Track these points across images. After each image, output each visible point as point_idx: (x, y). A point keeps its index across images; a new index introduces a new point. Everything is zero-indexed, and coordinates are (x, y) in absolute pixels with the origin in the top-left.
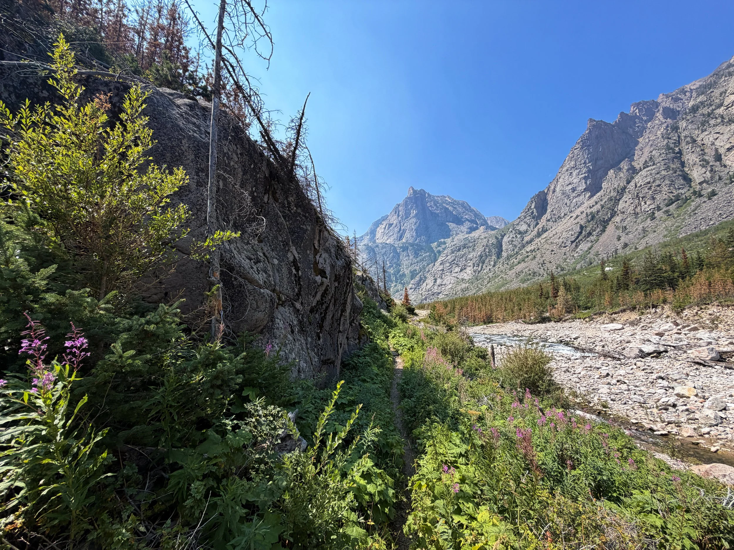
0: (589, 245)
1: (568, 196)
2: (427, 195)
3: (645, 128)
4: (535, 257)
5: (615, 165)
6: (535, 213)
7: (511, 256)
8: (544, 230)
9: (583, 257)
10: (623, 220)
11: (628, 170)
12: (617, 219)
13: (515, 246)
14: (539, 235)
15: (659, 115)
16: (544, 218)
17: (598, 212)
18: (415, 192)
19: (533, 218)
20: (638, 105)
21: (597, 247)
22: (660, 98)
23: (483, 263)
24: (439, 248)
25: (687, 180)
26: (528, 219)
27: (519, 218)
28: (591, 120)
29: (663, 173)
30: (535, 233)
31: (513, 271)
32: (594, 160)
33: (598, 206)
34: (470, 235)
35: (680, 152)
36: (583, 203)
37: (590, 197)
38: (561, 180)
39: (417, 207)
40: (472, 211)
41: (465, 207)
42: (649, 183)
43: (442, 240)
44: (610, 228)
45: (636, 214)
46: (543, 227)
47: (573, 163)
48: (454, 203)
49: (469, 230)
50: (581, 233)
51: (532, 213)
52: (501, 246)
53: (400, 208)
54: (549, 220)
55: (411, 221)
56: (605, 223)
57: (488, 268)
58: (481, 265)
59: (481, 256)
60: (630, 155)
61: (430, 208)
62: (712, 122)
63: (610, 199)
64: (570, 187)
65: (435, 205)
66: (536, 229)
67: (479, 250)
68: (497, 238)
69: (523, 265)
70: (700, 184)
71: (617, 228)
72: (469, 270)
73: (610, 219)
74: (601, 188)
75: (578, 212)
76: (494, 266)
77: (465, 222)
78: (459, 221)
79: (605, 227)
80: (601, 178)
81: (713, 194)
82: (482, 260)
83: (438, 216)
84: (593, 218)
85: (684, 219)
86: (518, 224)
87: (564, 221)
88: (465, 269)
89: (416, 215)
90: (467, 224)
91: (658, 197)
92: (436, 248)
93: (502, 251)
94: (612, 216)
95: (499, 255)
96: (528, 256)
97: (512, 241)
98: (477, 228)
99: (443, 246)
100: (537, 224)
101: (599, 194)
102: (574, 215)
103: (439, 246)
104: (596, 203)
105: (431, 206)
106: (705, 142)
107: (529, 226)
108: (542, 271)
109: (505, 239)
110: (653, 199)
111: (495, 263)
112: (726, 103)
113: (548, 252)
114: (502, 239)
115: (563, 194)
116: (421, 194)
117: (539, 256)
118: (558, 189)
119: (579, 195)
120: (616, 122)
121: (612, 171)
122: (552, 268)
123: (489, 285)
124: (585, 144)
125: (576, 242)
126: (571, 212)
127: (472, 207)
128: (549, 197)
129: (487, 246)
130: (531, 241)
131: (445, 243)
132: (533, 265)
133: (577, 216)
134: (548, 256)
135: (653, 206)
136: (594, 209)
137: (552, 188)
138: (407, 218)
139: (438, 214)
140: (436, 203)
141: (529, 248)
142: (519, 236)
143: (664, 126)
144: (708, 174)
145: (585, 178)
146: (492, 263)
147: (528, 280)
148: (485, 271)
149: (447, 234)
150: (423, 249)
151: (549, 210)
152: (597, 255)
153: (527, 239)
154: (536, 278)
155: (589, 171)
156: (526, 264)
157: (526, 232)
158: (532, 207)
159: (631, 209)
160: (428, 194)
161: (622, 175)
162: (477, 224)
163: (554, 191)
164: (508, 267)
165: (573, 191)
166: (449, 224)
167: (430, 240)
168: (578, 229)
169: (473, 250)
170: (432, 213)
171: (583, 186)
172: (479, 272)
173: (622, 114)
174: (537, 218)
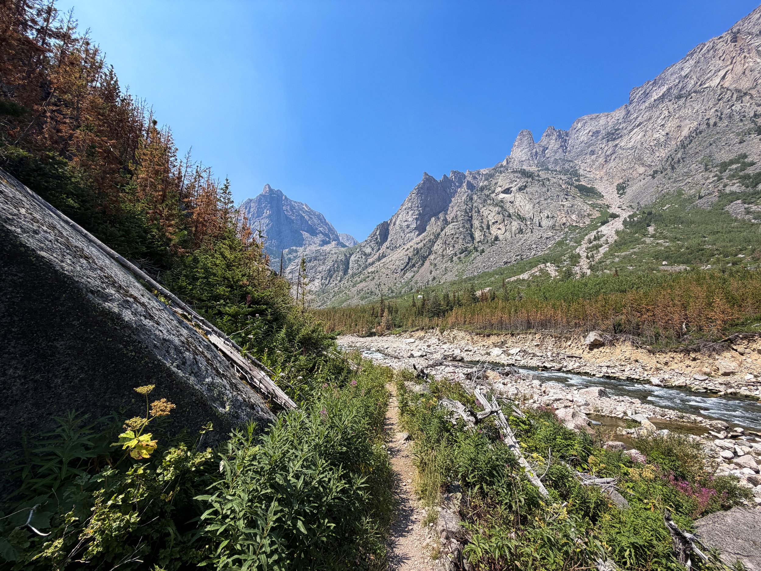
0: (412, 274)
1: (404, 231)
2: (284, 198)
3: (456, 192)
4: (374, 278)
5: (436, 215)
6: (379, 240)
7: (356, 274)
8: (384, 256)
9: (407, 283)
10: (435, 259)
11: (443, 220)
12: (432, 257)
13: (360, 266)
14: (379, 259)
15: (465, 185)
16: (385, 245)
17: (421, 249)
18: (271, 190)
19: (377, 243)
20: (454, 172)
21: (418, 277)
22: (467, 173)
23: (331, 277)
24: (290, 256)
25: (473, 238)
26: (373, 244)
27: (366, 241)
28: (426, 174)
29: (461, 229)
30: (376, 257)
31: (355, 288)
32: (424, 206)
33: (421, 245)
34: (322, 248)
35: (471, 217)
36: (412, 239)
37: (418, 235)
38: (400, 216)
39: (271, 207)
40: (326, 224)
41: (321, 220)
42: (452, 234)
43: (294, 248)
44: (427, 263)
45: (443, 256)
46: (383, 253)
47: (410, 204)
48: (310, 213)
49: (321, 243)
50: (408, 263)
51: (377, 239)
52: (348, 263)
53: (252, 204)
54: (388, 248)
55: (262, 221)
56: (424, 258)
57: (334, 283)
58: (328, 278)
59: (329, 270)
60: (445, 209)
61: (286, 212)
62: (489, 202)
63: (430, 240)
64: (406, 223)
65: (292, 210)
66: (378, 254)
67: (329, 264)
68: (345, 255)
69: (364, 284)
70: (478, 242)
71: (431, 264)
72: (317, 283)
73: (428, 256)
74: (425, 230)
75: (408, 246)
76: (340, 281)
77: (318, 233)
78: (313, 232)
79: (424, 262)
80: (427, 222)
81: (483, 251)
82: (330, 274)
83: (293, 222)
84: (418, 252)
85: (467, 265)
86: (364, 246)
87: (399, 250)
88: (313, 280)
89: (269, 217)
90: (321, 237)
91: (456, 246)
92: (287, 255)
93: (348, 268)
94: (429, 254)
95: (346, 272)
96: (368, 277)
97: (358, 261)
98: (329, 243)
99: (295, 254)
100: (379, 249)
101: (423, 234)
102: (406, 248)
103: (290, 253)
104: (421, 241)
105: (287, 210)
106: (484, 214)
107: (373, 250)
108: (377, 292)
109: (353, 258)
110: (454, 247)
111: (341, 279)
112: (496, 192)
113: (384, 276)
114: (350, 257)
115: (401, 228)
116: (278, 195)
117: (377, 278)
118: (397, 223)
119: (411, 232)
120: (440, 181)
121: (433, 219)
122: (385, 290)
123: (333, 299)
124: (421, 191)
125: (404, 270)
126: (404, 244)
127: (327, 221)
128: (391, 228)
129: (336, 261)
130: (373, 263)
131: (296, 251)
132: (372, 285)
133: (408, 249)
134: (384, 279)
135: (452, 252)
136: (419, 246)
137: (394, 220)
138: (258, 216)
139: (293, 220)
140: (292, 208)
141: (370, 269)
142: (364, 257)
143: (466, 194)
144: (482, 237)
145: (417, 219)
146: (339, 278)
147: (366, 298)
148: (332, 285)
149: (300, 242)
150: (272, 254)
151: (389, 239)
152: (416, 283)
153: (370, 261)
154: (373, 297)
155: (419, 214)
156: (366, 284)
157: (370, 254)
158: (378, 233)
159: (440, 252)
160: (286, 197)
161: (439, 223)
162: (330, 238)
163: (394, 224)
164: (352, 284)
165: (408, 228)
166: (304, 233)
167: (281, 246)
168: (407, 260)
169: (324, 263)
170: (287, 218)
171: (414, 226)
172: (326, 285)
173: (445, 176)
174: (380, 244)
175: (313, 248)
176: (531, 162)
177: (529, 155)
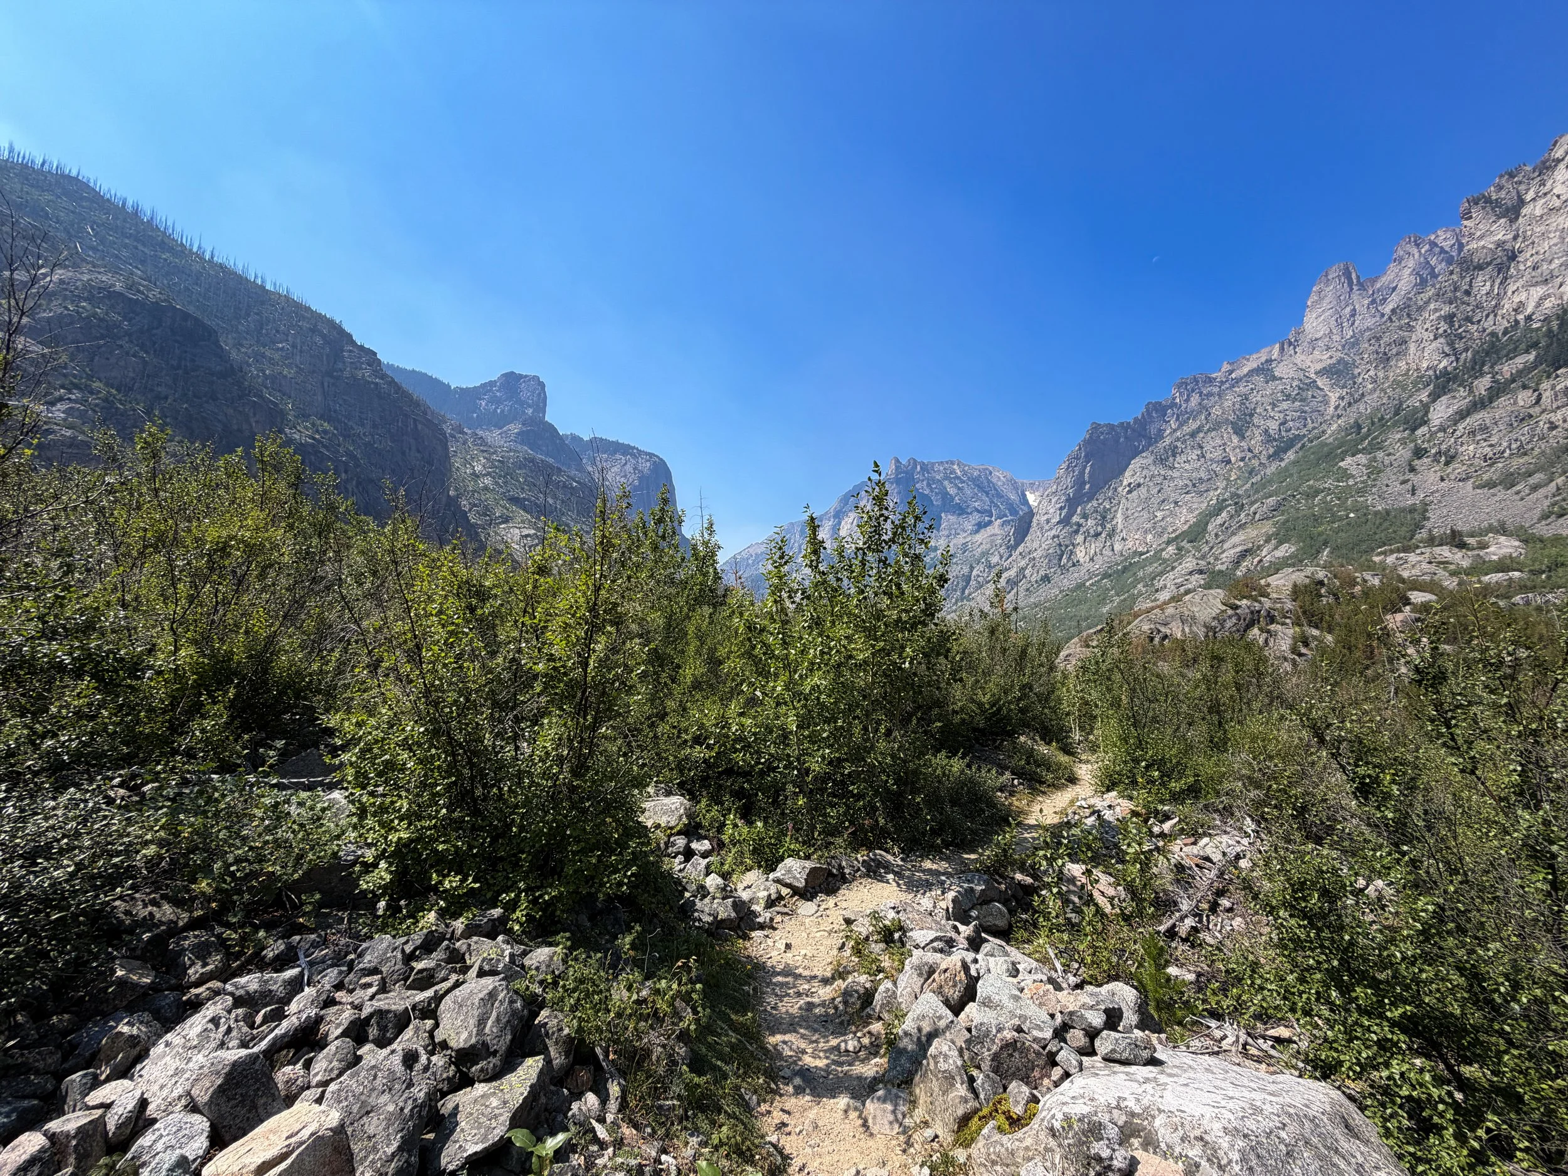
1: (1042, 528)
2: (918, 468)
6: (1012, 542)
28: (1089, 429)
32: (1080, 483)
34: (974, 537)
64: (1046, 517)
77: (972, 513)
78: (962, 512)
90: (976, 517)
97: (979, 576)
98: (990, 523)
100: (1011, 555)
107: (1001, 557)
109: (974, 573)
115: (1038, 524)
116: (909, 468)
119: (1051, 529)
120: (1136, 419)
124: (1071, 464)
128: (1035, 520)
142: (987, 570)
145: (1061, 509)
151: (1025, 541)
155: (1066, 500)
160: (922, 465)
171: (1056, 519)
173: (1151, 403)
174: (1012, 548)
175: (960, 540)
176: (1336, 338)
177: (1333, 322)
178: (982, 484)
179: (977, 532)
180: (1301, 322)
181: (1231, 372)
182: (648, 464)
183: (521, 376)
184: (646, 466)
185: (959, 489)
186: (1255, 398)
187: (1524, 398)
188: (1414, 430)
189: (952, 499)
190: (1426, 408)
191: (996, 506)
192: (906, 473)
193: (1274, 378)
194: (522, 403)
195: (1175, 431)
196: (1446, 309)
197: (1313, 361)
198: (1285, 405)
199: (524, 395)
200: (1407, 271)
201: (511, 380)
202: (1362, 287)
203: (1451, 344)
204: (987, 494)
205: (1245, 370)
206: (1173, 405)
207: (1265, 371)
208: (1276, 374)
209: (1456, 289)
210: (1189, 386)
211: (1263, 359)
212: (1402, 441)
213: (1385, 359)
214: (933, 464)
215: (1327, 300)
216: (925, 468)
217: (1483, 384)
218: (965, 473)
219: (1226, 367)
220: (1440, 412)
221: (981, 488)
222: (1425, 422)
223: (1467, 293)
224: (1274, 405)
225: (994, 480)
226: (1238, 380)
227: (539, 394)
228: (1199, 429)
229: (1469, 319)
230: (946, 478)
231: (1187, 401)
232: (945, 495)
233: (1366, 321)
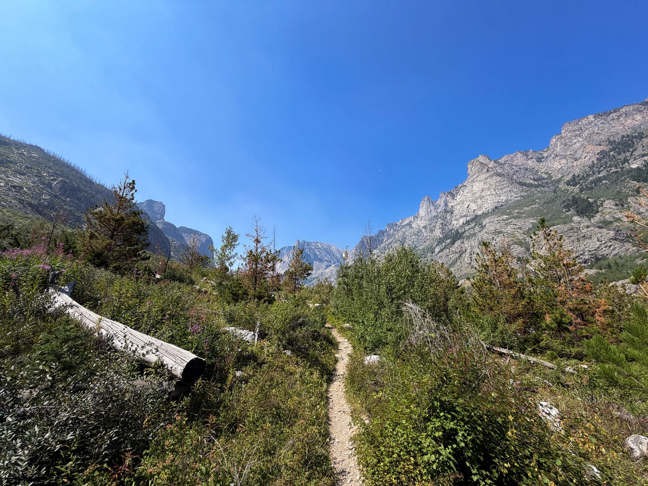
175: (320, 271)
176: (427, 217)
177: (426, 213)
178: (328, 251)
179: (326, 268)
180: (418, 211)
181: (402, 223)
182: (205, 239)
183: (155, 202)
184: (203, 239)
185: (320, 252)
186: (407, 233)
187: (448, 250)
188: (432, 253)
189: (318, 256)
190: (435, 248)
191: (333, 259)
192: (302, 246)
193: (412, 228)
194: (155, 213)
195: (386, 241)
196: (442, 221)
197: (421, 223)
198: (414, 237)
199: (156, 209)
200: (442, 201)
201: (150, 203)
202: (433, 204)
203: (442, 231)
204: (330, 255)
205: (406, 223)
206: (386, 231)
207: (409, 224)
208: (412, 226)
209: (444, 217)
210: (391, 226)
211: (410, 220)
212: (430, 256)
213: (432, 231)
214: (311, 243)
215: (424, 206)
216: (309, 244)
217: (444, 244)
218: (322, 247)
219: (401, 221)
220: (437, 250)
221: (327, 252)
222: (434, 252)
223: (446, 218)
224: (411, 237)
225: (332, 249)
226: (403, 226)
227: (162, 210)
228: (392, 242)
229: (446, 225)
230: (316, 248)
231: (390, 230)
232: (315, 254)
233: (434, 214)
